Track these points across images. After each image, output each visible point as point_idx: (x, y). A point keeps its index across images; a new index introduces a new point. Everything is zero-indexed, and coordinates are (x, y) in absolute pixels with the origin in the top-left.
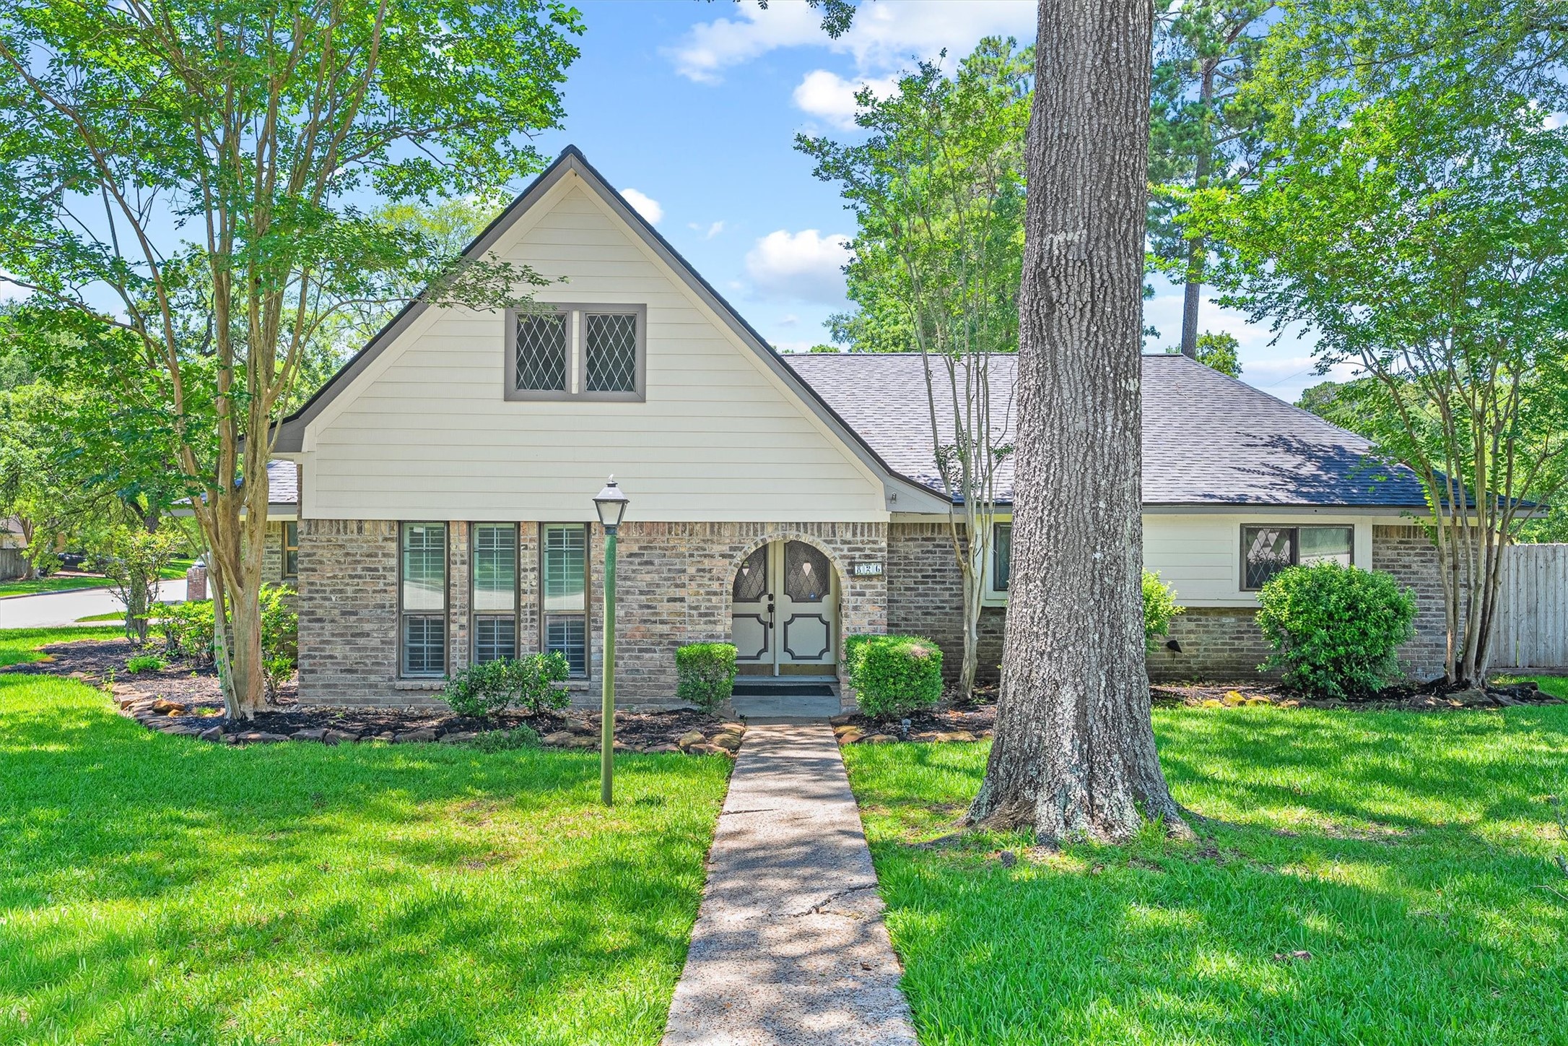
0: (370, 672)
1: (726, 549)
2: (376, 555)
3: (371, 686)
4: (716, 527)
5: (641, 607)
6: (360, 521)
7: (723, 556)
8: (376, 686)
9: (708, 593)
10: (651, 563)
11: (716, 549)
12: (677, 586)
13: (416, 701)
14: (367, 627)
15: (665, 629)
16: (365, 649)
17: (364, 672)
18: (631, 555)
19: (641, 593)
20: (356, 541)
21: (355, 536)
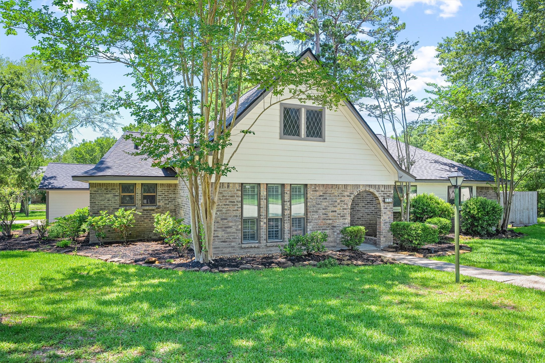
0: (232, 242)
1: (348, 194)
2: (234, 197)
3: (232, 247)
4: (346, 186)
5: (323, 214)
6: (229, 183)
7: (348, 196)
8: (234, 247)
9: (343, 209)
10: (326, 199)
11: (346, 194)
12: (334, 207)
13: (248, 252)
14: (231, 224)
15: (330, 222)
16: (230, 233)
17: (230, 242)
18: (320, 196)
19: (323, 209)
20: (227, 191)
21: (226, 189)
